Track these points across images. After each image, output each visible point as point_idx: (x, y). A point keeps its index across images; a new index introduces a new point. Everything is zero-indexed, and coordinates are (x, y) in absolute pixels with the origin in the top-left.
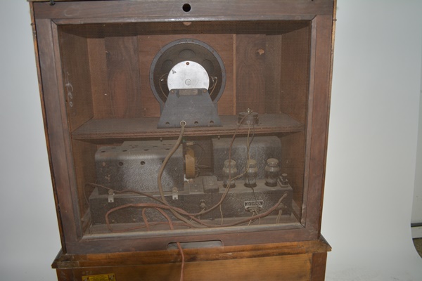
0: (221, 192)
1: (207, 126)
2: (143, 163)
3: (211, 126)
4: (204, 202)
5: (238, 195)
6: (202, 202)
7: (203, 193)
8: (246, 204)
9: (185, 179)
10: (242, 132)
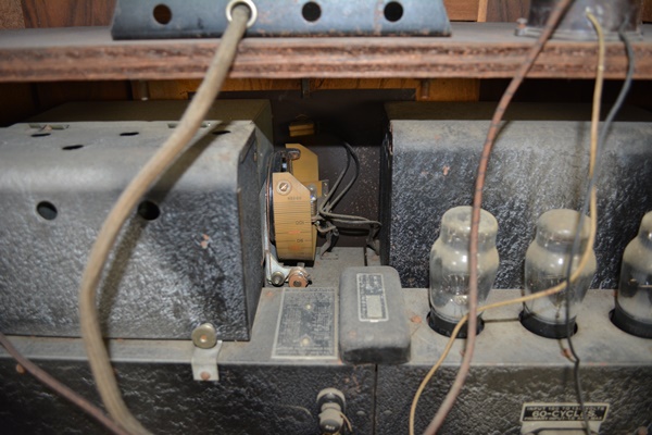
0: (416, 360)
1: (369, 34)
2: (47, 209)
3: (385, 34)
4: (337, 400)
5: (501, 380)
6: (325, 400)
7: (332, 359)
8: (528, 414)
9: (274, 267)
10: (554, 66)
